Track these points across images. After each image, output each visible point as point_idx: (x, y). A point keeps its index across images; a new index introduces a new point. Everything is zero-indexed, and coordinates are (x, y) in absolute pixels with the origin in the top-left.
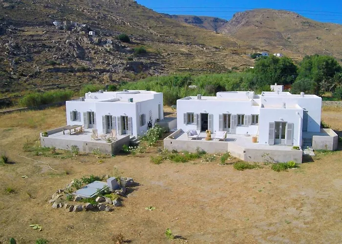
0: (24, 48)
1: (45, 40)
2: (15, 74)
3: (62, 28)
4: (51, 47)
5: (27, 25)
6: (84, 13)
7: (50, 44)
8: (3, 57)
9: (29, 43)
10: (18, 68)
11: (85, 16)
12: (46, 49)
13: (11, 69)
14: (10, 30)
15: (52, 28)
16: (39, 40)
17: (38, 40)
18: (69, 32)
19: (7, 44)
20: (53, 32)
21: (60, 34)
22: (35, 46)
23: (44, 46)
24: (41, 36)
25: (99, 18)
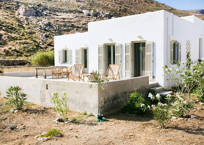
0: (55, 26)
1: (74, 22)
2: (43, 44)
3: (89, 15)
4: (78, 27)
5: (61, 12)
6: (108, 7)
7: (78, 25)
8: (36, 31)
9: (60, 23)
10: (47, 40)
11: (109, 8)
12: (74, 28)
13: (40, 41)
14: (45, 13)
15: (81, 15)
16: (70, 22)
17: (68, 22)
18: (95, 18)
19: (40, 22)
20: (82, 17)
21: (88, 18)
22: (65, 26)
23: (73, 26)
24: (71, 19)
25: (120, 10)
